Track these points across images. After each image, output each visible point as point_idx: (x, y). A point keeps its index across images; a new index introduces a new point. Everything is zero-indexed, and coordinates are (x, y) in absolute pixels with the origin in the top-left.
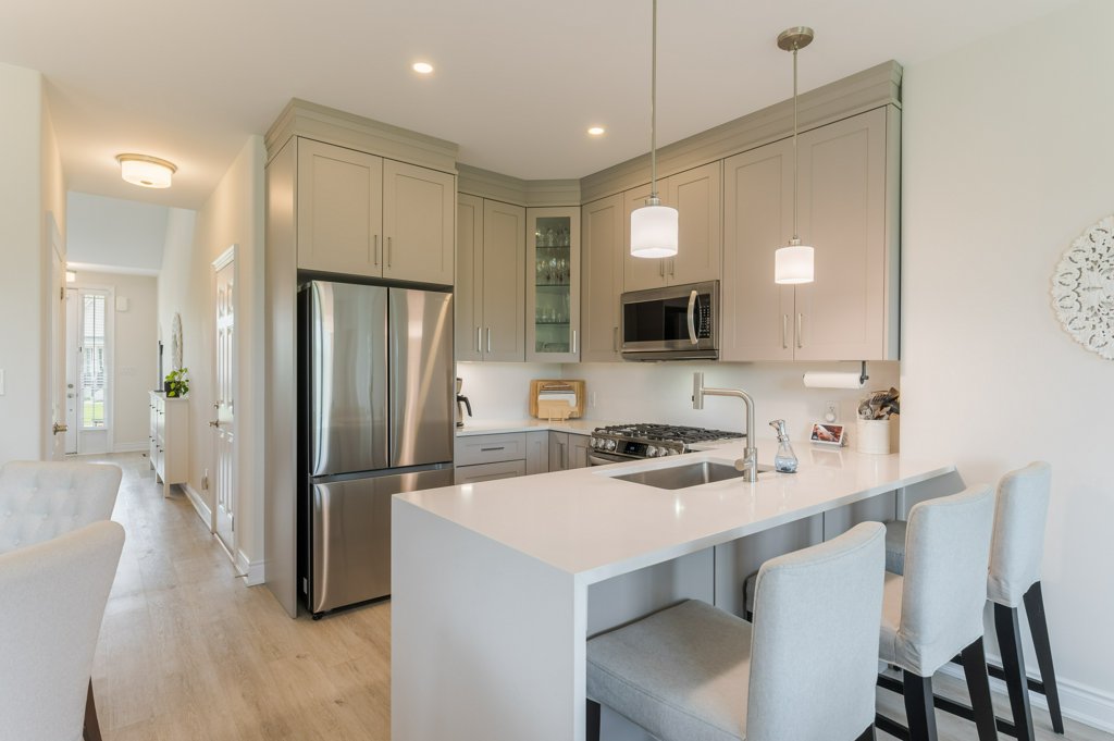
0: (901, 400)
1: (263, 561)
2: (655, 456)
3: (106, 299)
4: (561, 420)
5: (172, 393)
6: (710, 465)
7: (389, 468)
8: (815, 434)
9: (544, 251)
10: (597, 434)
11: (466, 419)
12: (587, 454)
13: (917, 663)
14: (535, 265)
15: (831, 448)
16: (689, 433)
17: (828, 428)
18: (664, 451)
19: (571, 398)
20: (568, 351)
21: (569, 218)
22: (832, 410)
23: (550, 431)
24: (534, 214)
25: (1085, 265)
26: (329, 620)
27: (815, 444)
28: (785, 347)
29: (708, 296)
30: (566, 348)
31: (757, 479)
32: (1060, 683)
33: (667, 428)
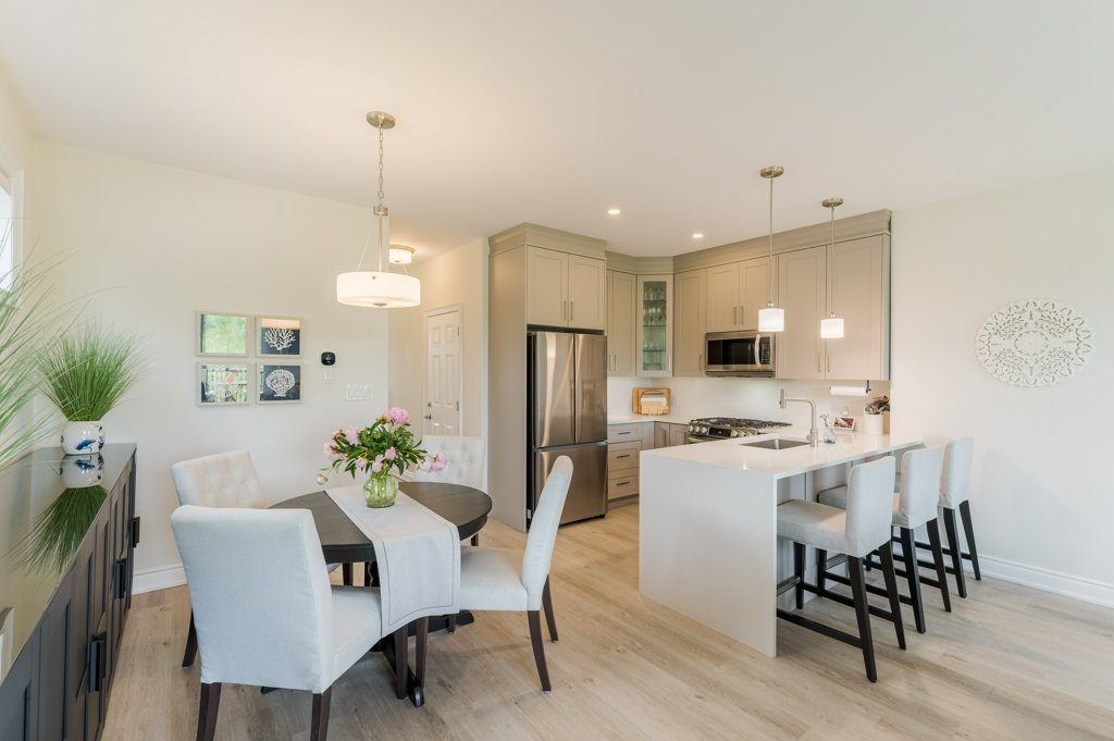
0: (891, 403)
2: (737, 436)
4: (659, 414)
6: (780, 440)
7: (575, 444)
8: (836, 423)
9: (648, 304)
10: (692, 424)
12: (686, 436)
14: (642, 312)
15: (847, 431)
17: (845, 420)
18: (744, 434)
19: (663, 400)
20: (664, 370)
21: (665, 283)
22: (847, 409)
23: (653, 422)
24: (642, 279)
25: (992, 332)
27: (836, 429)
28: (819, 371)
29: (768, 338)
30: (663, 367)
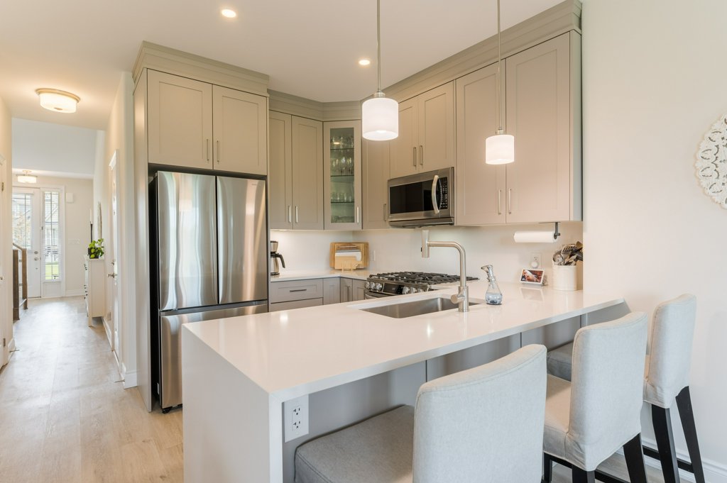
0: (584, 251)
1: (136, 370)
2: (409, 292)
3: (59, 195)
4: (350, 270)
5: (93, 256)
6: (442, 299)
7: (218, 304)
8: (523, 277)
9: (337, 152)
10: (371, 279)
11: (281, 270)
12: (365, 293)
13: (582, 459)
14: (330, 162)
15: (535, 287)
16: (434, 278)
17: (532, 272)
18: (414, 290)
19: (358, 255)
20: (353, 222)
21: (353, 128)
22: (536, 259)
23: (340, 277)
24: (328, 126)
26: (174, 414)
27: (523, 284)
28: (500, 214)
29: (446, 179)
30: (352, 219)
31: (468, 310)
32: (704, 463)
33: (420, 274)
